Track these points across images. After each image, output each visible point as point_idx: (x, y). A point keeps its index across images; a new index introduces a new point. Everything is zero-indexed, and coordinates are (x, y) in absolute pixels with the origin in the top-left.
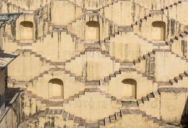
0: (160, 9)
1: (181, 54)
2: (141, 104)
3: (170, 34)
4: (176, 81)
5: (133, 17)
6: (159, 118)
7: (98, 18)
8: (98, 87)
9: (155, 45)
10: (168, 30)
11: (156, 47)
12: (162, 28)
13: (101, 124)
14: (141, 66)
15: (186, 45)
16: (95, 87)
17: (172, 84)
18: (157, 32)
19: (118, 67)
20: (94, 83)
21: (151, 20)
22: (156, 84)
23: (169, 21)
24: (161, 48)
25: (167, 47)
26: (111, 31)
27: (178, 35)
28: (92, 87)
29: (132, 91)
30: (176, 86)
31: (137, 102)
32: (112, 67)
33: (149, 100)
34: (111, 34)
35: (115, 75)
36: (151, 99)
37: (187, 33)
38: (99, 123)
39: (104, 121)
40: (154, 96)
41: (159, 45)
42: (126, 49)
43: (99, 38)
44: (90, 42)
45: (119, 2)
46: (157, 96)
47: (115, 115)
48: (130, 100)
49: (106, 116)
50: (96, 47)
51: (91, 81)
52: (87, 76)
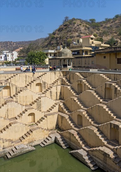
1: (50, 97)
2: (39, 124)
3: (44, 89)
4: (51, 110)
5: (26, 82)
6: (47, 129)
8: (17, 120)
10: (43, 87)
11: (40, 96)
12: (40, 86)
13: (22, 139)
15: (52, 93)
16: (15, 121)
17: (49, 111)
18: (38, 88)
19: (24, 108)
20: (13, 119)
21: (35, 83)
22: (43, 113)
23: (43, 82)
24: (42, 95)
25: (44, 95)
26: (17, 90)
27: (47, 89)
28: (13, 121)
29: (32, 119)
30: (51, 112)
31: (36, 123)
32: (21, 109)
33: (42, 121)
34: (17, 91)
35: (24, 112)
36: (43, 120)
37: (52, 87)
38: (20, 139)
39: (23, 137)
40: (44, 119)
41: (40, 94)
42: (26, 98)
43: (10, 95)
44: (6, 98)
45: (18, 75)
46: (45, 118)
47: (28, 133)
48: (32, 124)
49: (23, 134)
50: (10, 100)
51: (11, 119)
52: (8, 116)
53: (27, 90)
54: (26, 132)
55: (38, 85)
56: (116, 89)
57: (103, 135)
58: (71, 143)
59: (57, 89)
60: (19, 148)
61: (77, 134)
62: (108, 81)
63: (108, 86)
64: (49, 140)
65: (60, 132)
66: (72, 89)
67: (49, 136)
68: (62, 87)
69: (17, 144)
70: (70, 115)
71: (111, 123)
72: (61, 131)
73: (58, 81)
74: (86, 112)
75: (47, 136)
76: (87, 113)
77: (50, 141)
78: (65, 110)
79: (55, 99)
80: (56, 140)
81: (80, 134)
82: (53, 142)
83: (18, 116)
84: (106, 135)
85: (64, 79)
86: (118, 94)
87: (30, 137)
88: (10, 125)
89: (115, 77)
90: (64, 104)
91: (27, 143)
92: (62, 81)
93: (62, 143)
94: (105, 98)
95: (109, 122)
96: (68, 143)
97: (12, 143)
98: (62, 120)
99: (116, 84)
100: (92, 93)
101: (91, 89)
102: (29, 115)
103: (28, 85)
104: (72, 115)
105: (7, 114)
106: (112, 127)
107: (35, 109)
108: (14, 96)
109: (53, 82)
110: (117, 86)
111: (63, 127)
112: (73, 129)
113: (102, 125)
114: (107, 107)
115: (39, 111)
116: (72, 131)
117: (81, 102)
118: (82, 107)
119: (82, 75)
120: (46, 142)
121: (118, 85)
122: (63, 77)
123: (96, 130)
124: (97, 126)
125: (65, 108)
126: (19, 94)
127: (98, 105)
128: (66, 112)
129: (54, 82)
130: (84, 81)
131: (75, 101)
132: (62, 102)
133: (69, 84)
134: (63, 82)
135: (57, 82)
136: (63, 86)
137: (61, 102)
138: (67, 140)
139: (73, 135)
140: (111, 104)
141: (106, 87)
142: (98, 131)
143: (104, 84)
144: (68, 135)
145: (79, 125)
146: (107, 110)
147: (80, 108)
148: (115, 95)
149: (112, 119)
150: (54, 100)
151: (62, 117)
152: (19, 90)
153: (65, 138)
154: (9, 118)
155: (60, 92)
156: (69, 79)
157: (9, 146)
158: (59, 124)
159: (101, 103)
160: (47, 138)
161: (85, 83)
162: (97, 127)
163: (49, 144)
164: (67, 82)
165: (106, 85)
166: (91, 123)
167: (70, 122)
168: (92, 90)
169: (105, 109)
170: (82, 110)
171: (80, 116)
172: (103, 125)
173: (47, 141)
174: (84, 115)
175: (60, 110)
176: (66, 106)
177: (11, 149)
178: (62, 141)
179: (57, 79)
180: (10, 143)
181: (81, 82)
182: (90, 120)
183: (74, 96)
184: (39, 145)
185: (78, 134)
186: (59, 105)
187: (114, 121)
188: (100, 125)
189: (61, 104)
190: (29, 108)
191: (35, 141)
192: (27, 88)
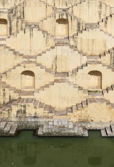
2: (105, 94)
5: (100, 15)
7: (67, 16)
8: (67, 78)
13: (69, 112)
14: (106, 59)
16: (64, 78)
19: (85, 60)
26: (79, 27)
28: (61, 78)
31: (102, 91)
32: (79, 60)
34: (79, 30)
39: (72, 108)
42: (93, 43)
43: (68, 35)
47: (82, 103)
48: (96, 90)
50: (65, 42)
51: (61, 73)
52: (56, 68)
60: (57, 124)
69: (58, 117)
87: (83, 112)
91: (76, 120)
97: (51, 112)
102: (92, 73)
115: (111, 70)
126: (79, 34)
157: (44, 117)
177: (47, 121)
180: (47, 112)
184: (100, 130)
190: (94, 61)
191: (92, 122)
192: (98, 26)
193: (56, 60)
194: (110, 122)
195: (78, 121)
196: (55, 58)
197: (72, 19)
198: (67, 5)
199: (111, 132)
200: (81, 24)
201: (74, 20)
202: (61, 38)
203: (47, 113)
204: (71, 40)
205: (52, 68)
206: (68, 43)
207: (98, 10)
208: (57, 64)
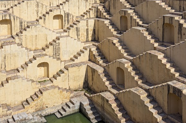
0: (56, 5)
1: (76, 37)
2: (54, 81)
3: (66, 24)
4: (77, 58)
5: (37, 13)
6: (68, 88)
7: (10, 17)
8: (18, 74)
9: (57, 33)
10: (65, 21)
11: (58, 35)
12: (60, 19)
13: (26, 105)
14: (50, 51)
15: (79, 30)
16: (15, 75)
17: (73, 60)
18: (57, 22)
19: (32, 54)
20: (13, 72)
21: (52, 14)
22: (63, 63)
23: (65, 14)
24: (62, 35)
25: (66, 34)
26: (21, 26)
27: (72, 24)
28: (13, 75)
29: (44, 72)
30: (76, 61)
31: (50, 79)
32: (27, 56)
33: (60, 76)
34: (22, 28)
35: (31, 61)
36: (62, 75)
37: (79, 22)
38: (22, 104)
39: (27, 101)
40: (63, 72)
41: (60, 33)
42: (36, 39)
43: (11, 34)
44: (3, 38)
45: (25, 2)
46: (66, 71)
47: (35, 94)
48: (44, 80)
49: (28, 97)
50: (11, 41)
51: (10, 71)
52: (5, 67)
53: (37, 26)
54: (33, 93)
55: (56, 17)
56: (181, 25)
57: (156, 105)
58: (104, 115)
59: (87, 25)
60: (18, 118)
61: (115, 100)
62: (168, 12)
63: (167, 21)
64: (69, 107)
65: (88, 95)
66: (112, 24)
67: (70, 101)
68: (97, 22)
69: (16, 112)
70: (105, 67)
71: (169, 85)
72: (92, 94)
73: (91, 11)
74: (130, 64)
75: (67, 101)
76: (133, 64)
77: (71, 110)
78: (99, 58)
79: (85, 40)
80: (82, 108)
81: (119, 101)
82: (77, 111)
83: (22, 67)
84: (162, 106)
85: (101, 8)
86: (184, 34)
87: (39, 101)
88: (7, 81)
89: (180, 6)
90: (98, 49)
91: (33, 111)
92: (97, 12)
93: (90, 113)
94: (163, 41)
95: (166, 84)
96: (100, 113)
97: (9, 110)
98: (93, 76)
99: (182, 18)
100: (141, 31)
101: (140, 26)
102: (39, 65)
103: (41, 18)
104: (108, 67)
105: (3, 64)
106: (171, 91)
107: (50, 57)
108: (17, 35)
109: (82, 13)
110: (182, 21)
111: (95, 87)
112: (110, 91)
113: (155, 86)
114: (164, 57)
115: (56, 59)
116: (106, 95)
117: (124, 47)
118: (125, 55)
119: (128, 3)
120: (65, 111)
121: (185, 19)
122: (100, 5)
123: (143, 96)
124: (147, 87)
125: (99, 55)
126: (24, 32)
127: (149, 52)
128: (101, 62)
129: (84, 13)
130: (130, 11)
131: (114, 44)
132: (95, 45)
133: (107, 16)
134: (99, 14)
135: (89, 14)
136: (98, 20)
137: (93, 45)
138: (99, 109)
139: (107, 101)
140: (172, 51)
141: (164, 22)
142: (148, 96)
143: (161, 17)
144: (100, 101)
145: (119, 85)
146: (164, 61)
147: (122, 57)
148: (180, 36)
149: (172, 77)
150: (82, 42)
151: (94, 71)
152: (25, 25)
153: (96, 106)
154: (7, 69)
155: (92, 28)
156: (108, 8)
157: (3, 115)
158: (89, 82)
159: (155, 49)
160: (66, 104)
161: (131, 15)
162: (147, 91)
163: (69, 113)
164: (105, 14)
165: (164, 20)
166: (137, 82)
167: (104, 79)
168: (143, 26)
169: (161, 61)
170: (124, 60)
171: (121, 71)
172: (157, 87)
173: (67, 109)
174: (127, 69)
175: (92, 59)
176: (100, 52)
177: (6, 119)
178: (91, 109)
179: (90, 9)
180: (5, 110)
181: (125, 14)
182: (136, 78)
183: (113, 36)
184: (54, 114)
185: (117, 100)
186: (90, 50)
187: (175, 81)
188: (151, 87)
189: (94, 49)
190: (40, 54)
191: (47, 109)
192: (38, 23)
193: (5, 59)
194: (62, 104)
195: (34, 111)
196: (4, 57)
197: (14, 19)
198: (5, 6)
199: (65, 112)
200: (23, 22)
201: (17, 19)
202: (5, 38)
203: (5, 112)
204: (17, 38)
205: (1, 68)
206: (14, 42)
207: (36, 9)
208: (6, 63)
